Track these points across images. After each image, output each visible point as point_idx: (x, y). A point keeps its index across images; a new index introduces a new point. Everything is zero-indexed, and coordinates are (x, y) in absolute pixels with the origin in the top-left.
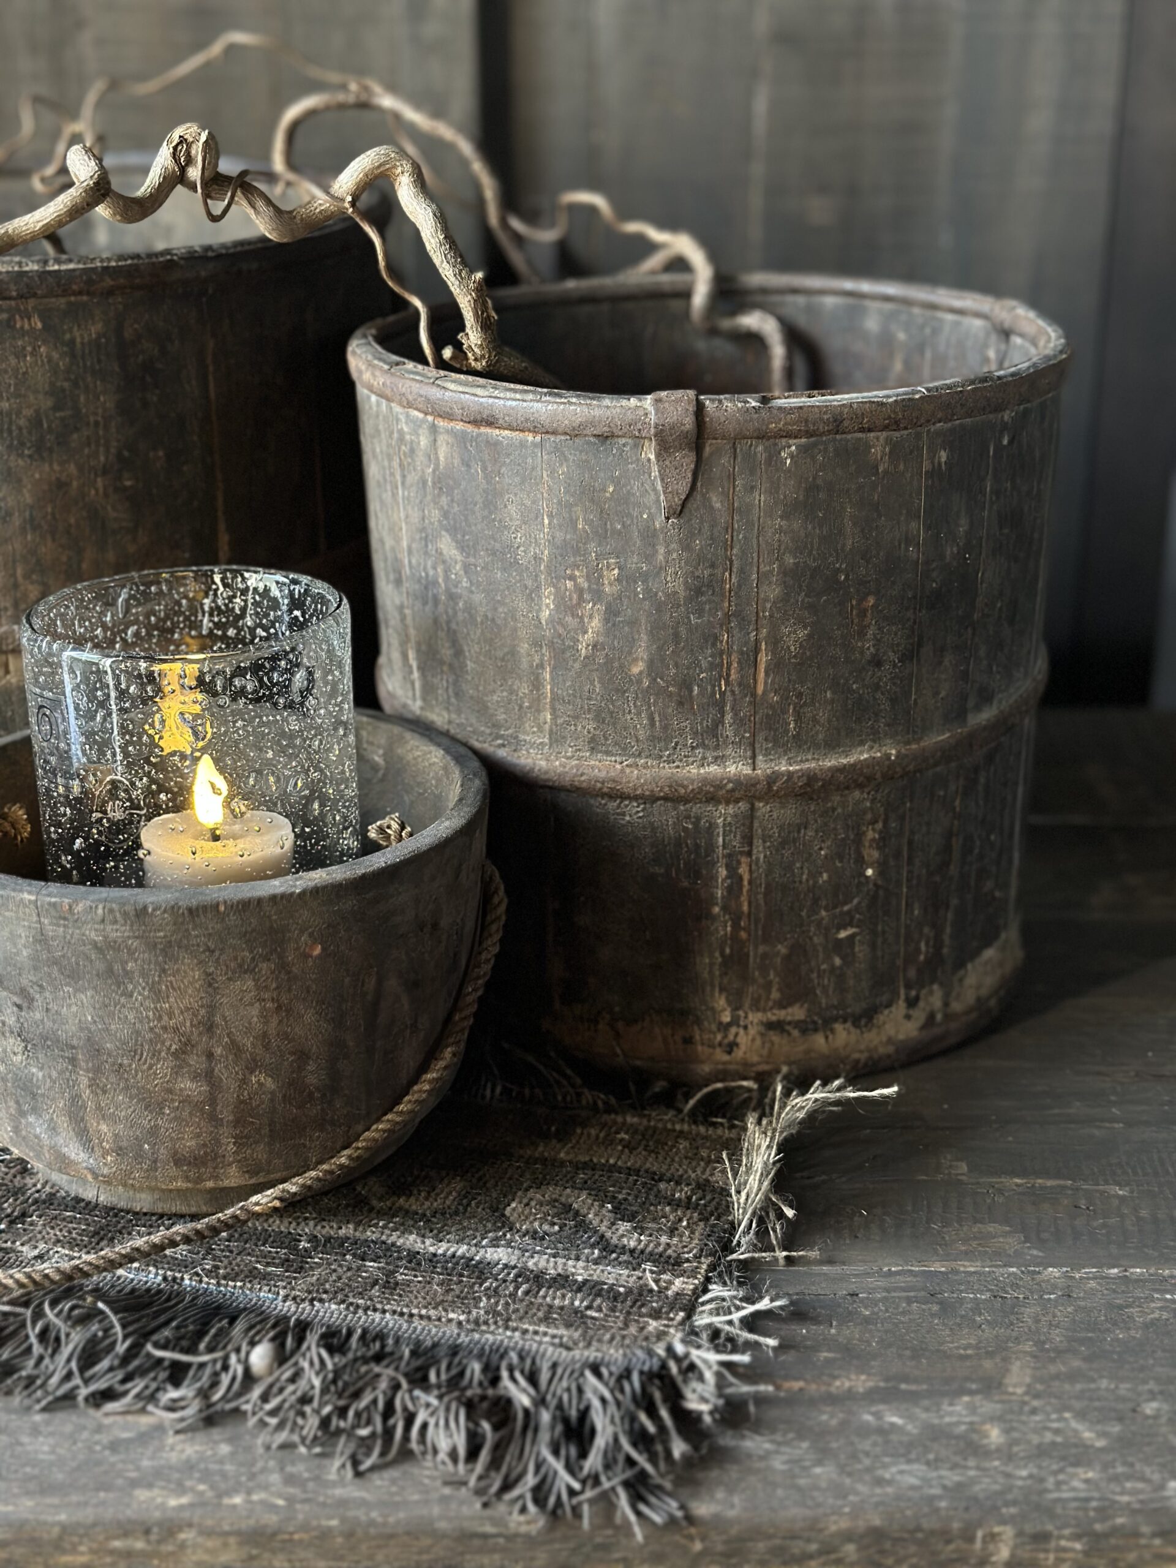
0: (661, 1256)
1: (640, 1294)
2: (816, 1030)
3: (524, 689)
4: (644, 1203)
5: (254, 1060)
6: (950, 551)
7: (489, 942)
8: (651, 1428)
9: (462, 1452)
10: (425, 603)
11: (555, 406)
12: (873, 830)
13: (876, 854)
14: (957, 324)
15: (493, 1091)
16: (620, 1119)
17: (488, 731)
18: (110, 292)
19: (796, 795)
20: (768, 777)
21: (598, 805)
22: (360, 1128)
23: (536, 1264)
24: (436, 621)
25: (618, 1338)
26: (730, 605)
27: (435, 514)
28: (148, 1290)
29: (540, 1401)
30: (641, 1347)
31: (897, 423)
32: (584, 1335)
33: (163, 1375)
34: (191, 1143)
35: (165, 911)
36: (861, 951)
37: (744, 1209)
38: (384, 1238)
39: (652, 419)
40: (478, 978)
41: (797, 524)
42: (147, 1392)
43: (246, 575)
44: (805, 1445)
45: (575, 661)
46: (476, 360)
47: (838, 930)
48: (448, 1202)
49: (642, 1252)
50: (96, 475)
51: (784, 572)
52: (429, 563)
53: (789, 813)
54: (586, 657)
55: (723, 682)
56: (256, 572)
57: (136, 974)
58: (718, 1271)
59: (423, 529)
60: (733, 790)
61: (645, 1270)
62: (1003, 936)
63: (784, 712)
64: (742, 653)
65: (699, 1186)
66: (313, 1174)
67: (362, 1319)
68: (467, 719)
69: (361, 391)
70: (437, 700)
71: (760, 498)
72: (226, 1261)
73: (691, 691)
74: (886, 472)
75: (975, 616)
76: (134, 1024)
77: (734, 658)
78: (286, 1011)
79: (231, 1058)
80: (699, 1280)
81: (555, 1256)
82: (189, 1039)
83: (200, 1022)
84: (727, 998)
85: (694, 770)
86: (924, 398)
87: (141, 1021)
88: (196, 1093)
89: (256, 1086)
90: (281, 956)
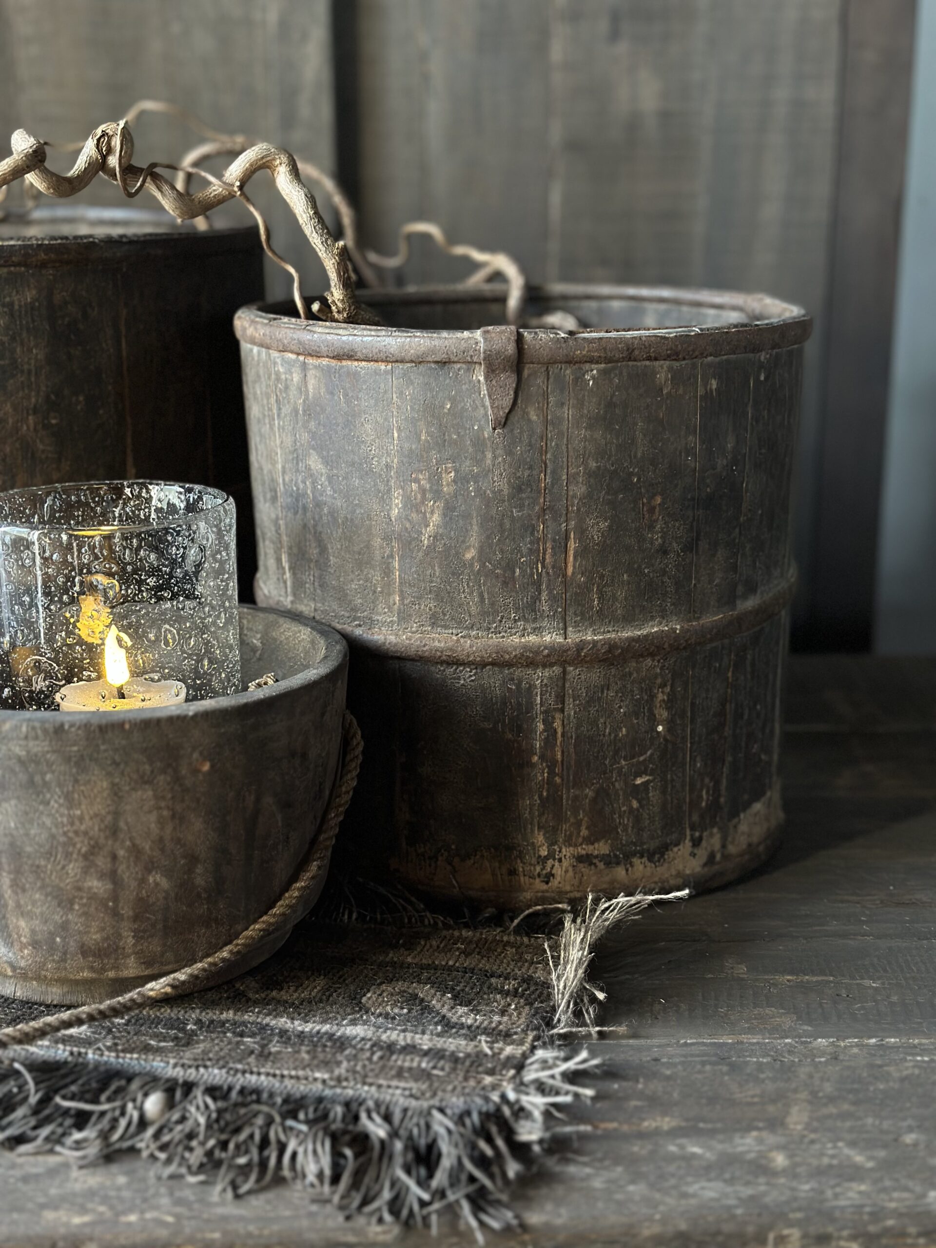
0: (494, 1029)
1: (478, 1058)
2: (618, 864)
3: (377, 577)
4: (478, 993)
5: (153, 863)
6: (721, 462)
7: (349, 776)
8: (489, 1152)
9: (328, 1172)
10: (296, 513)
11: (403, 339)
12: (662, 692)
13: (665, 714)
14: (718, 316)
15: (350, 917)
16: (456, 933)
17: (347, 614)
18: (43, 265)
19: (600, 661)
20: (577, 645)
21: (438, 672)
22: (239, 927)
23: (389, 1037)
24: (305, 526)
25: (459, 1089)
26: (545, 501)
27: (304, 437)
28: (57, 1062)
29: (394, 1134)
30: (479, 1095)
31: (677, 354)
32: (431, 1086)
33: (68, 1122)
34: (97, 937)
35: (79, 728)
36: (654, 795)
37: (563, 994)
38: (259, 1020)
39: (481, 346)
40: (340, 806)
41: (598, 434)
42: (54, 1137)
43: (150, 487)
44: (619, 1169)
45: (418, 551)
46: (339, 312)
47: (635, 779)
48: (313, 994)
49: (478, 1027)
50: (28, 414)
51: (590, 474)
52: (300, 478)
53: (595, 676)
54: (428, 547)
55: (540, 566)
56: (157, 484)
57: (53, 785)
58: (540, 1041)
59: (295, 451)
60: (548, 656)
61: (480, 1041)
62: (769, 794)
63: (590, 590)
64: (554, 540)
65: (524, 981)
66: (199, 965)
67: (240, 1081)
68: (330, 606)
69: (245, 346)
70: (305, 593)
71: (568, 413)
72: (124, 1040)
73: (514, 572)
74: (669, 393)
75: (742, 519)
76: (50, 829)
77: (549, 545)
78: (179, 819)
79: (132, 859)
80: (526, 1047)
81: (404, 1031)
82: (97, 843)
83: (106, 827)
84: (544, 835)
85: (516, 640)
86: (698, 335)
87: (57, 826)
88: (101, 891)
89: (152, 885)
90: (175, 770)
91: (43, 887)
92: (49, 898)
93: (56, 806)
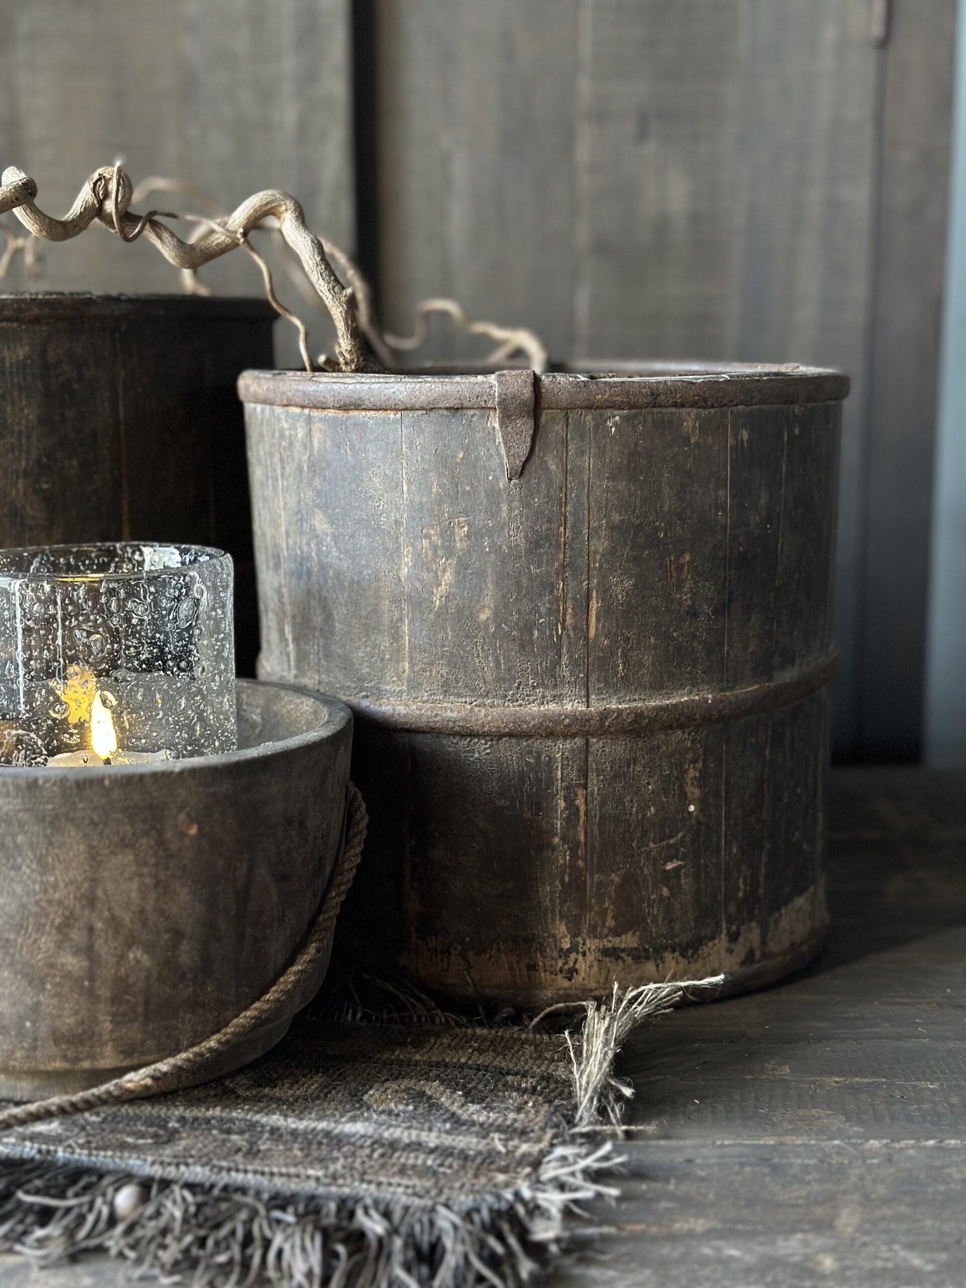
0: (508, 1127)
1: (490, 1156)
2: (648, 958)
3: (385, 642)
4: (493, 1090)
5: (133, 937)
6: (754, 519)
7: (352, 852)
8: (499, 1249)
9: (317, 1270)
10: (300, 579)
11: (413, 386)
12: (694, 768)
13: (697, 792)
16: (470, 1031)
17: (353, 685)
18: (37, 321)
19: (625, 732)
20: (601, 713)
21: (451, 745)
22: (229, 1014)
23: (391, 1134)
24: (309, 592)
25: (468, 1186)
26: (565, 557)
27: (308, 495)
28: (23, 1159)
29: (393, 1231)
30: (490, 1193)
31: (705, 401)
32: (437, 1183)
33: (30, 1219)
34: (70, 1021)
35: (54, 784)
36: (686, 882)
37: (586, 1089)
38: (249, 1117)
39: (496, 390)
40: (341, 884)
41: (622, 485)
42: (13, 1235)
43: (144, 549)
44: (647, 1272)
45: (429, 613)
46: (346, 363)
47: (665, 864)
48: (309, 1091)
49: (491, 1125)
50: (18, 477)
51: (613, 528)
52: (304, 541)
53: (619, 748)
54: (440, 608)
55: (559, 627)
56: (152, 546)
57: (25, 848)
58: (560, 1139)
59: (299, 511)
60: (570, 725)
61: (493, 1139)
62: (812, 889)
63: (614, 655)
64: (575, 600)
65: (543, 1078)
66: (184, 1055)
67: (225, 1178)
68: (335, 677)
69: (249, 407)
70: (309, 664)
71: (589, 462)
72: (99, 1137)
73: (532, 635)
74: (697, 444)
75: (777, 582)
76: (21, 898)
77: (569, 604)
78: (163, 888)
79: (110, 932)
80: (544, 1145)
81: (409, 1128)
82: (72, 914)
83: (82, 896)
84: (566, 925)
85: (534, 708)
86: (726, 381)
87: (28, 894)
88: (76, 968)
89: (133, 962)
90: (160, 833)
91: (11, 964)
92: (19, 977)
93: (28, 871)
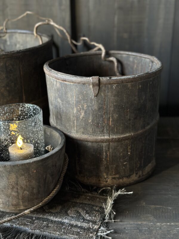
0: (93, 221)
1: (89, 229)
2: (120, 179)
3: (72, 124)
4: (91, 211)
5: (25, 189)
6: (142, 101)
7: (65, 167)
10: (56, 109)
11: (76, 79)
12: (129, 146)
13: (130, 150)
14: (145, 60)
15: (67, 189)
16: (88, 194)
17: (66, 130)
19: (116, 141)
20: (112, 139)
21: (84, 143)
22: (43, 199)
23: (72, 223)
24: (58, 112)
26: (105, 111)
27: (57, 95)
28: (8, 227)
31: (132, 81)
34: (15, 203)
36: (128, 166)
37: (107, 212)
38: (47, 217)
39: (91, 81)
40: (63, 173)
41: (116, 98)
45: (80, 120)
47: (124, 163)
48: (58, 211)
49: (90, 220)
50: (2, 88)
51: (114, 106)
52: (56, 103)
53: (116, 144)
54: (82, 119)
55: (104, 123)
57: (5, 176)
58: (102, 224)
59: (55, 97)
60: (106, 141)
61: (90, 224)
62: (152, 161)
63: (114, 128)
64: (107, 118)
65: (100, 207)
66: (35, 207)
67: (42, 233)
68: (63, 128)
70: (58, 124)
71: (109, 94)
72: (21, 222)
73: (99, 125)
74: (131, 89)
75: (146, 111)
76: (4, 184)
77: (106, 119)
78: (30, 181)
79: (21, 189)
80: (99, 226)
81: (75, 221)
82: (14, 186)
83: (15, 183)
84: (106, 174)
85: (99, 137)
86: (137, 77)
87: (6, 183)
88: (15, 195)
89: (25, 193)
90: (29, 173)
91: (4, 194)
93: (5, 180)
